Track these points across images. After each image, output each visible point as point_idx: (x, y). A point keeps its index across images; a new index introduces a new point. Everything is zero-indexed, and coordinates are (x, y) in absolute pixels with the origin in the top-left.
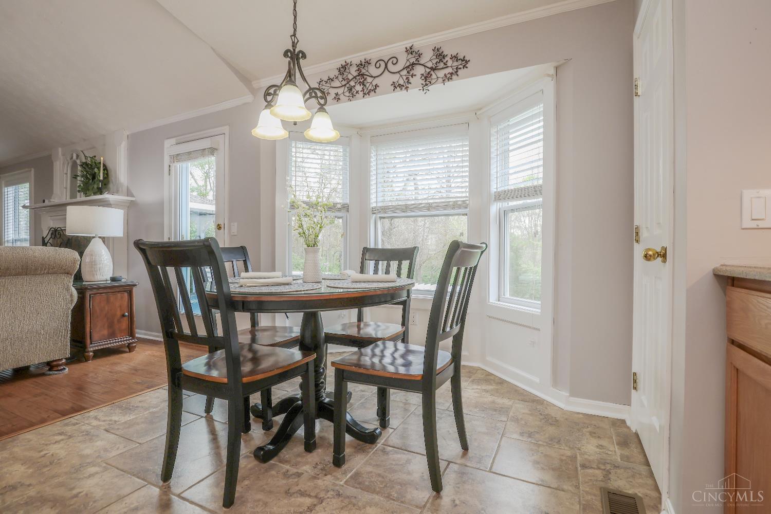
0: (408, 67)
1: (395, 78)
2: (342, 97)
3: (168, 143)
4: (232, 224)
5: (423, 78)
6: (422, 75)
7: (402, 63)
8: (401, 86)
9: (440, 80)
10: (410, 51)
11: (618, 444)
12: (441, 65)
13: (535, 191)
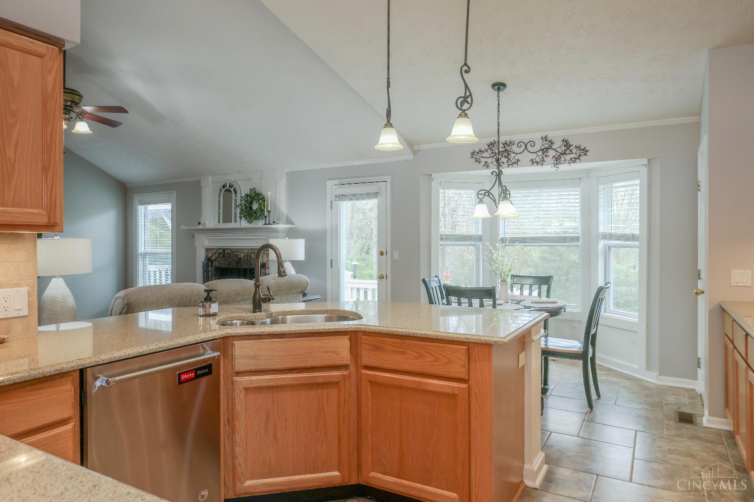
0: (543, 150)
1: (534, 156)
2: (490, 165)
3: (330, 184)
4: (394, 252)
5: (554, 159)
6: (554, 156)
7: (538, 146)
8: (537, 163)
9: (567, 162)
10: (545, 139)
11: (688, 398)
12: (568, 151)
13: (633, 237)
